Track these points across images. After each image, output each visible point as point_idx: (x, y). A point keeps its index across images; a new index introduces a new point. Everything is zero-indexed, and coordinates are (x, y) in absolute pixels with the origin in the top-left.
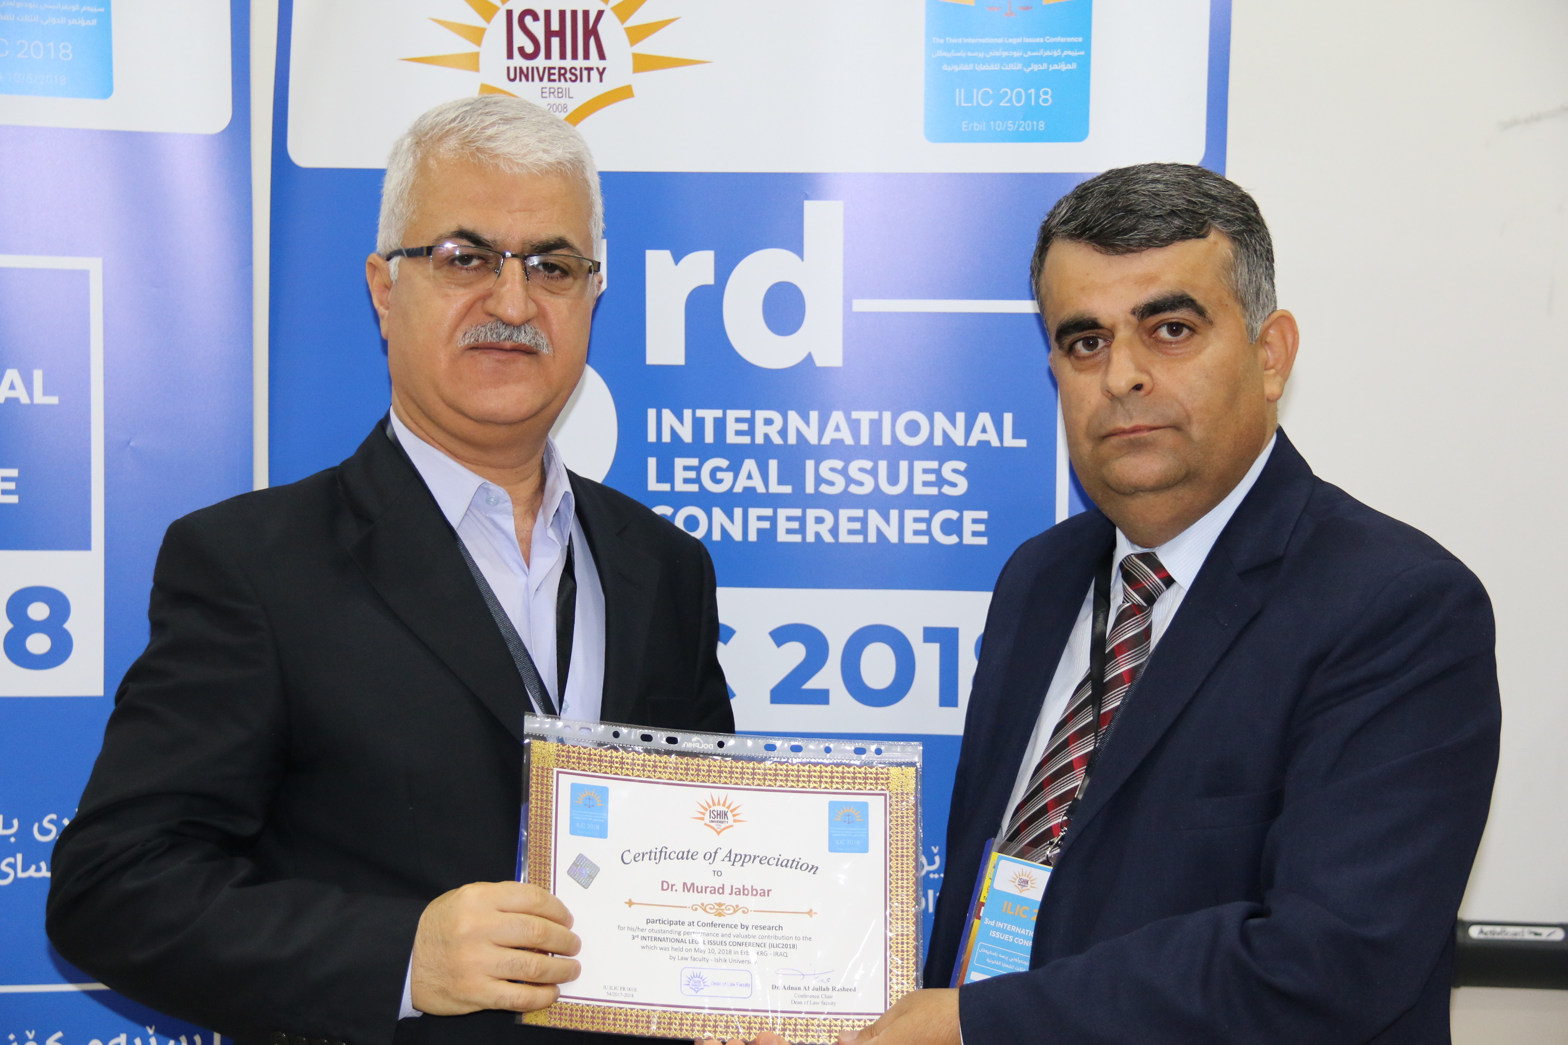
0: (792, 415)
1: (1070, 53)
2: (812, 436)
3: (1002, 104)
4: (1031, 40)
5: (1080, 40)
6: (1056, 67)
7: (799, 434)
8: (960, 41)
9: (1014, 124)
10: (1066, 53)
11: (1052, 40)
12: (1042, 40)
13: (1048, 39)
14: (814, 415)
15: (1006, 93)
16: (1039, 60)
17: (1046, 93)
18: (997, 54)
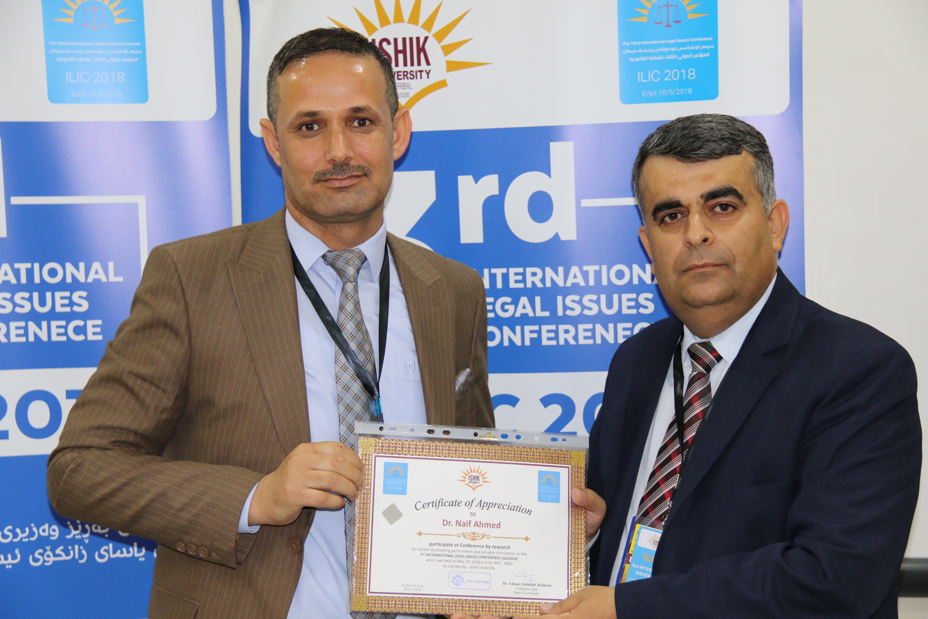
0: (548, 270)
1: (705, 47)
2: (560, 282)
3: (666, 79)
4: (682, 41)
5: (711, 39)
6: (697, 56)
7: (552, 281)
8: (639, 43)
9: (673, 91)
10: (703, 47)
11: (695, 40)
12: (688, 40)
13: (692, 40)
14: (561, 269)
15: (668, 73)
16: (687, 52)
17: (692, 72)
18: (662, 50)
